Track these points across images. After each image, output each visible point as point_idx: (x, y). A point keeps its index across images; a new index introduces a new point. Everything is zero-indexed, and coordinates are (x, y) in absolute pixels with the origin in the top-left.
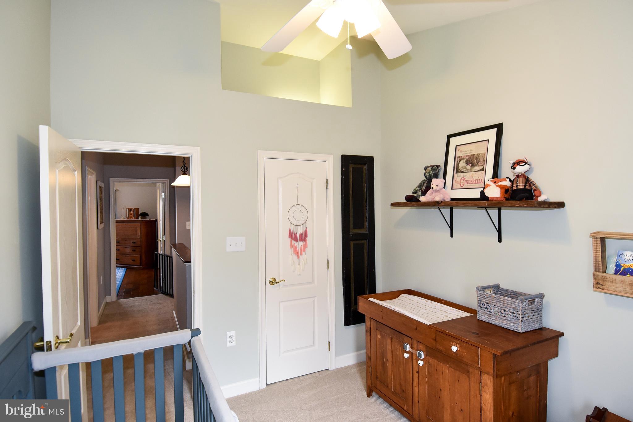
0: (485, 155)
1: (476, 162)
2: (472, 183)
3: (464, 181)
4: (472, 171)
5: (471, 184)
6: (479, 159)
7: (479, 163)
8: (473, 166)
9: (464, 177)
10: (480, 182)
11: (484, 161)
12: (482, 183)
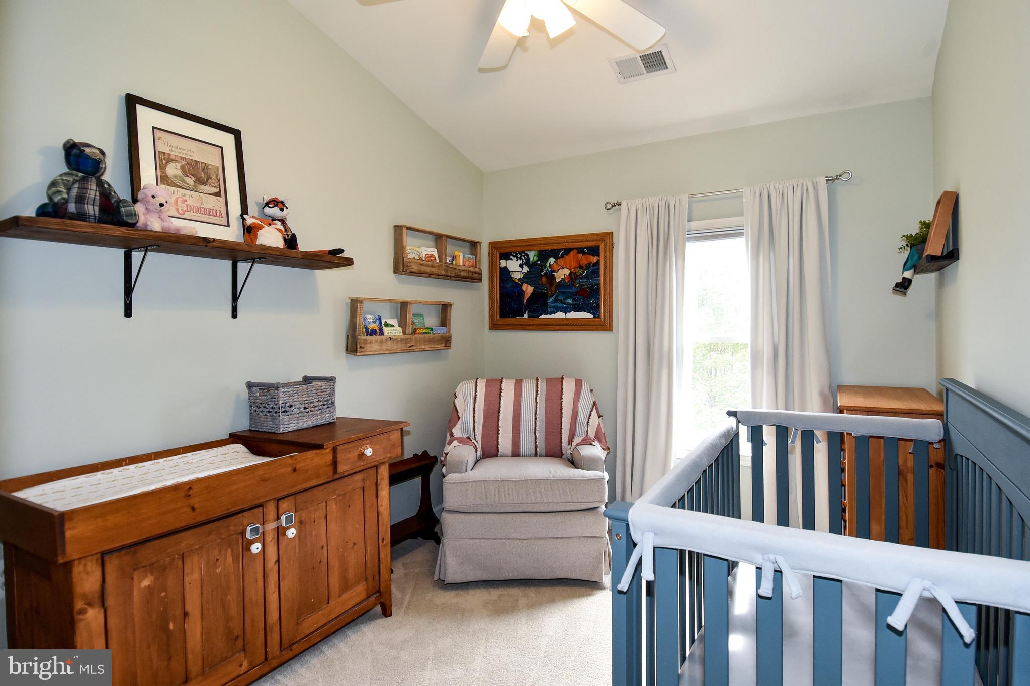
0: (218, 169)
1: (203, 176)
2: (203, 212)
3: (184, 205)
4: (198, 190)
5: (200, 213)
6: (208, 174)
7: (210, 181)
8: (200, 181)
9: (185, 198)
10: (218, 214)
11: (219, 181)
12: (222, 217)
